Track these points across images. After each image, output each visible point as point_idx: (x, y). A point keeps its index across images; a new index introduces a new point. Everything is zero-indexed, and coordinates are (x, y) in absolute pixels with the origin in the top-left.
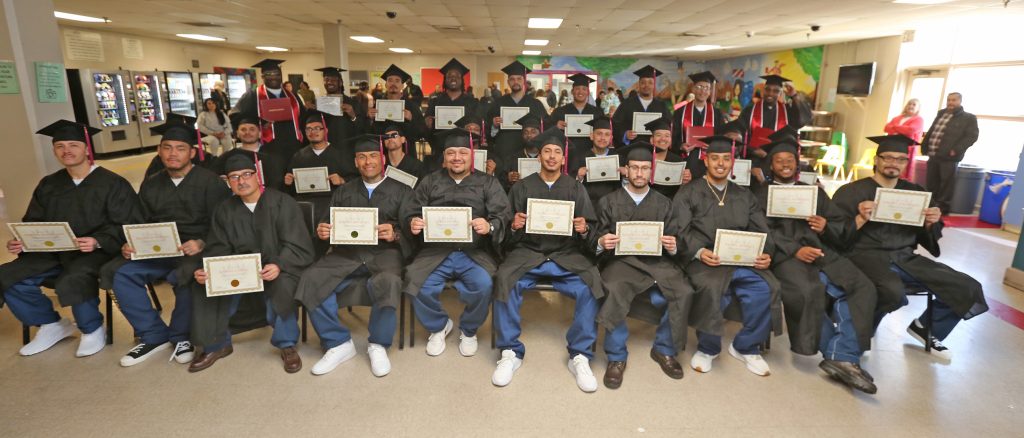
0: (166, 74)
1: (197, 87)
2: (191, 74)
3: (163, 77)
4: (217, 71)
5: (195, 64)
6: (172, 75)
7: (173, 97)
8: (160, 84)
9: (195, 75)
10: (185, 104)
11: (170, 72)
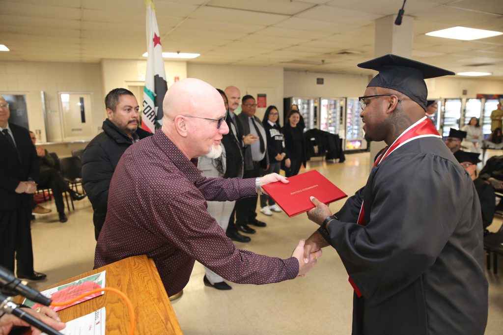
0: (446, 100)
1: (463, 108)
2: (461, 99)
3: (443, 102)
4: (479, 97)
5: (465, 93)
6: (449, 100)
7: (446, 115)
8: (441, 106)
9: (464, 100)
10: (453, 120)
11: (448, 99)
